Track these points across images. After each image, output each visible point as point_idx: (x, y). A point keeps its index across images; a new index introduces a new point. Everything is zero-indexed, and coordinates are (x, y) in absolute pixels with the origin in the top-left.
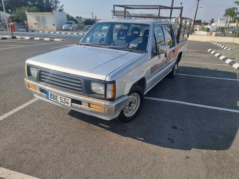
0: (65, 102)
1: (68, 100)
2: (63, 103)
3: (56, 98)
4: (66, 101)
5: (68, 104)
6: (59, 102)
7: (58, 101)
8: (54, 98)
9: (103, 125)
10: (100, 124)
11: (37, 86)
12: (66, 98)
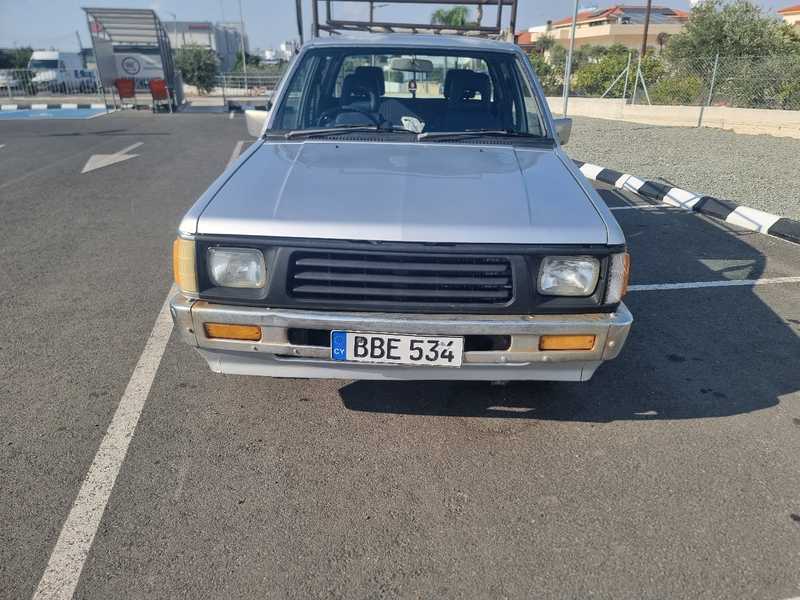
0: (436, 353)
1: (450, 343)
2: (423, 361)
3: (390, 347)
4: (440, 349)
5: (450, 357)
6: (406, 361)
7: (399, 358)
8: (377, 352)
9: (506, 409)
10: (492, 408)
11: (276, 322)
12: (441, 340)
